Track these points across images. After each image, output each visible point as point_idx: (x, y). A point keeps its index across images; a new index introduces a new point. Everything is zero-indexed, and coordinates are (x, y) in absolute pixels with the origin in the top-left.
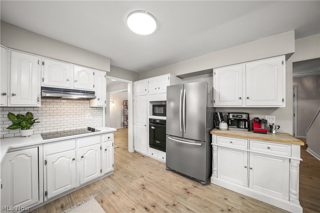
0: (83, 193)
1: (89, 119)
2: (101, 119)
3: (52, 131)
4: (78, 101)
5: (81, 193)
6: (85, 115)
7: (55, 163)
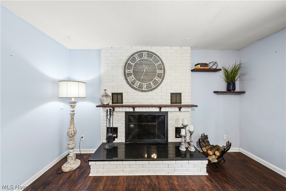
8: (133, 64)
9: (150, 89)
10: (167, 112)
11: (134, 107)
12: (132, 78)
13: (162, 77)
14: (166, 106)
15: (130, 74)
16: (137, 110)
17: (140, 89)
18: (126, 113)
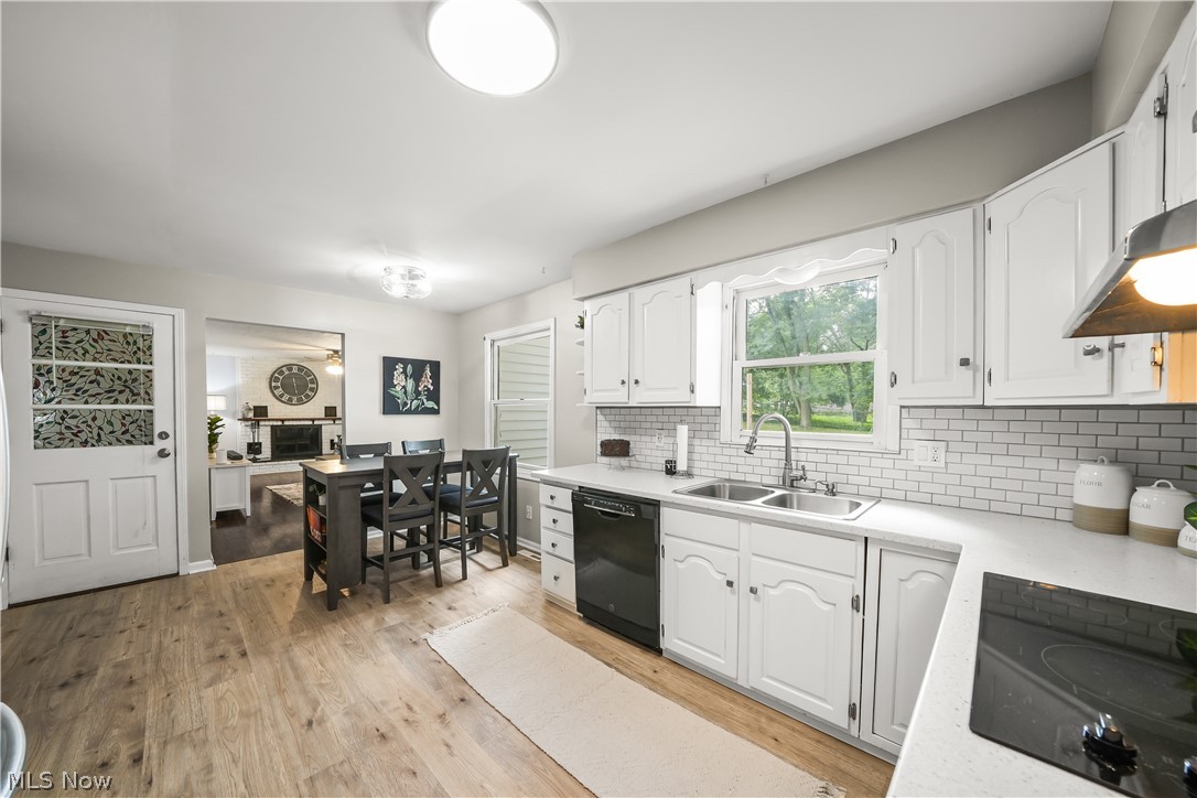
8: (281, 378)
9: (300, 402)
10: (321, 425)
11: (283, 421)
12: (279, 392)
13: (315, 390)
14: (319, 419)
15: (276, 388)
16: (286, 423)
17: (289, 402)
18: (272, 427)
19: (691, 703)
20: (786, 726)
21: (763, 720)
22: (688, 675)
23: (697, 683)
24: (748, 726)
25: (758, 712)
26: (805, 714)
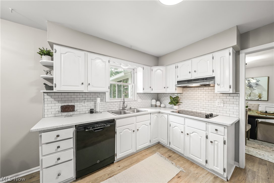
0: (184, 163)
1: (218, 106)
2: (238, 108)
3: (189, 110)
4: (198, 88)
5: (183, 162)
6: (215, 102)
7: (174, 128)
19: (134, 163)
20: (143, 152)
21: (141, 154)
22: (123, 161)
23: (127, 160)
24: (142, 157)
25: (139, 154)
26: (144, 148)
